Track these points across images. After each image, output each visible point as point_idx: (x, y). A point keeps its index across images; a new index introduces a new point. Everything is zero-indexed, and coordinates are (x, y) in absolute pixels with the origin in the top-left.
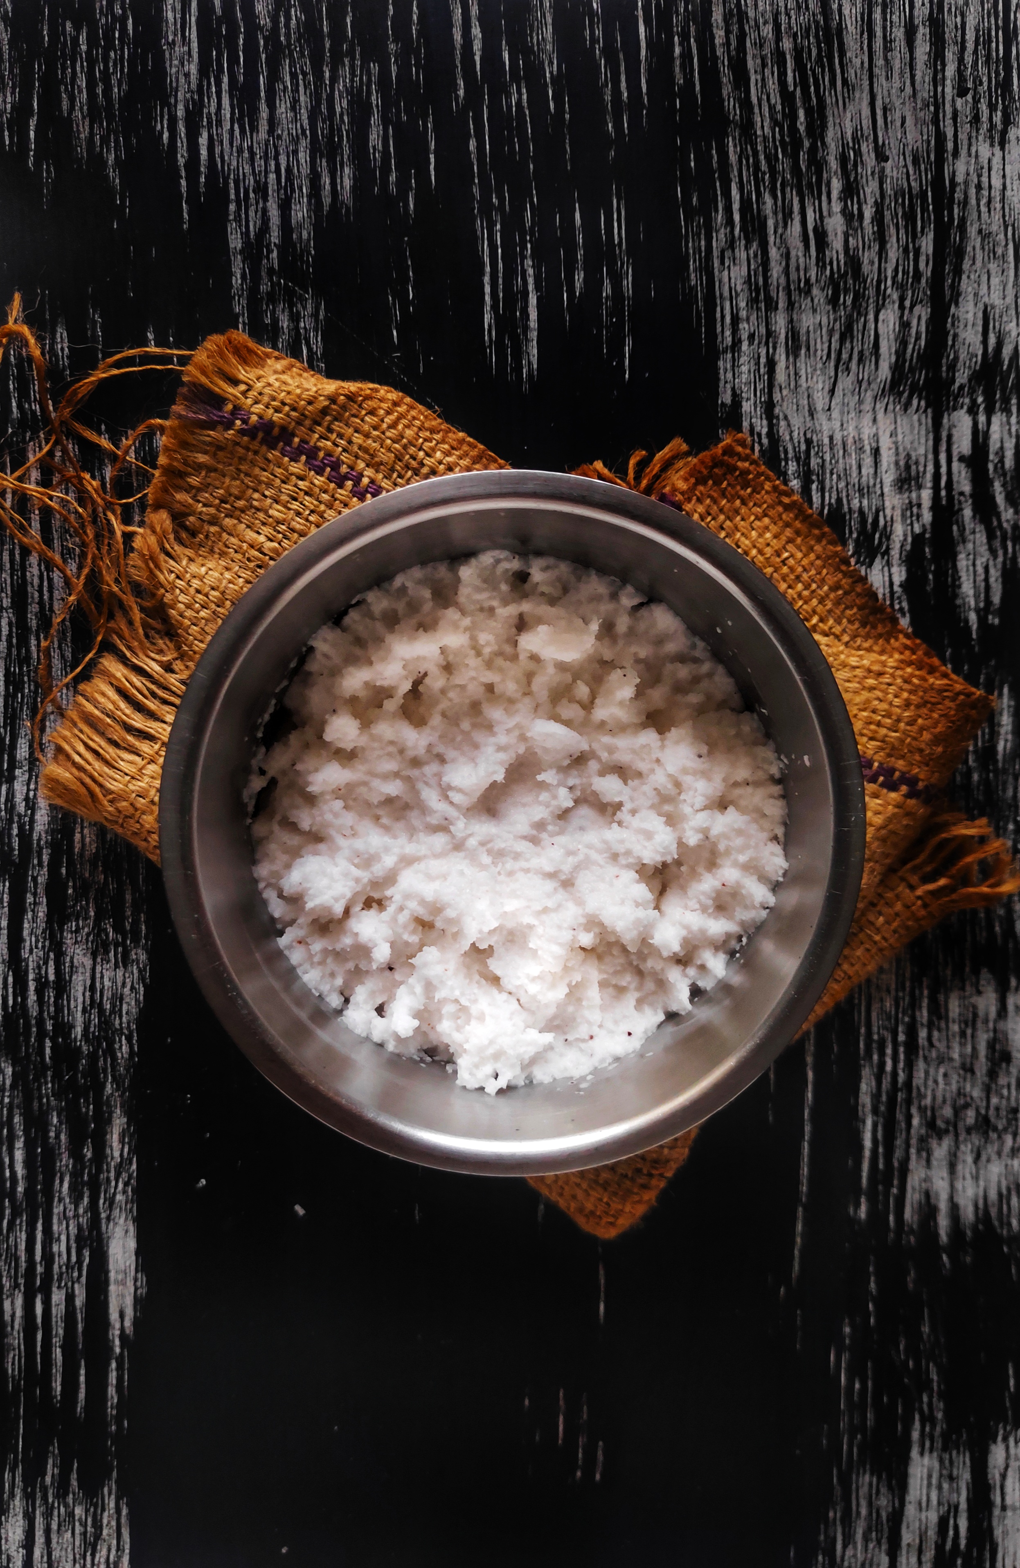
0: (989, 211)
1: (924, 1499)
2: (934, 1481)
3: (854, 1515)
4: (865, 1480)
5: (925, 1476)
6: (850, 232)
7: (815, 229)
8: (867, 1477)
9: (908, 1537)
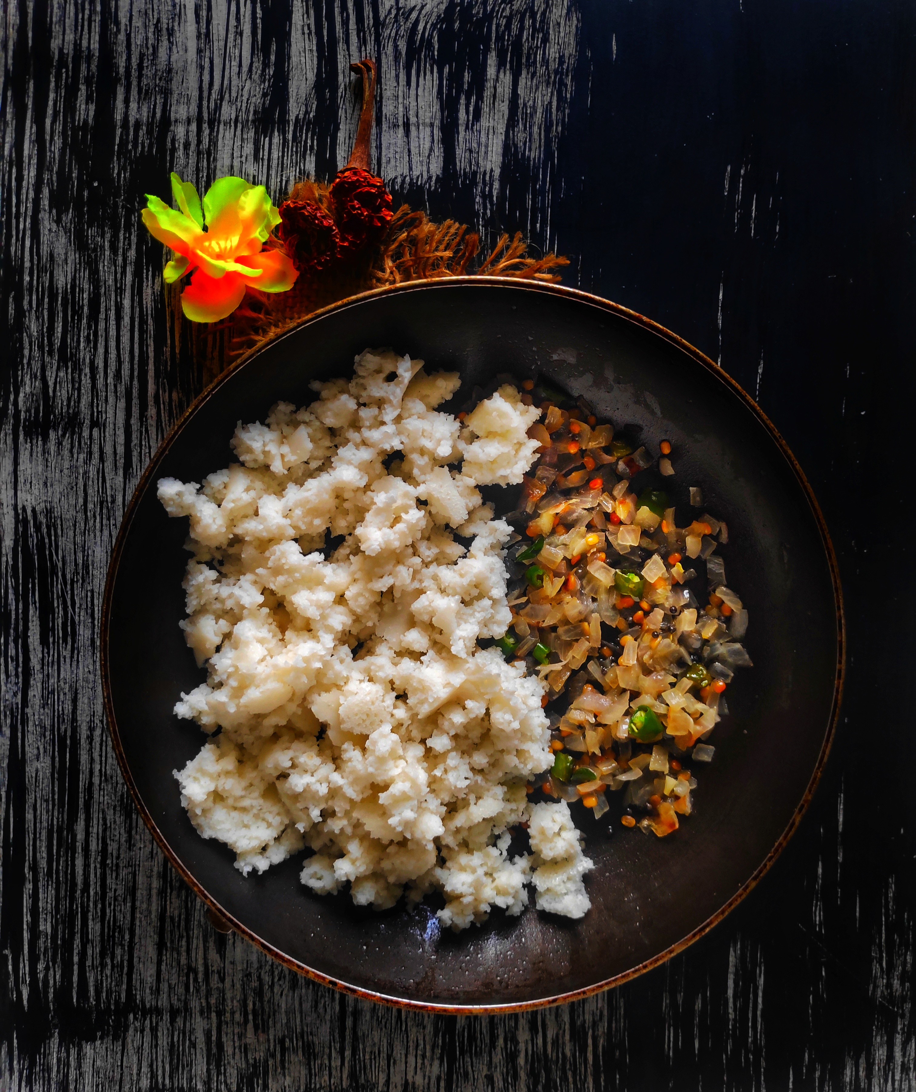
0: (417, 1040)
1: (490, 136)
2: (483, 149)
3: (543, 126)
4: (534, 154)
5: (490, 153)
6: (513, 1030)
7: (537, 1032)
8: (532, 156)
9: (504, 107)
